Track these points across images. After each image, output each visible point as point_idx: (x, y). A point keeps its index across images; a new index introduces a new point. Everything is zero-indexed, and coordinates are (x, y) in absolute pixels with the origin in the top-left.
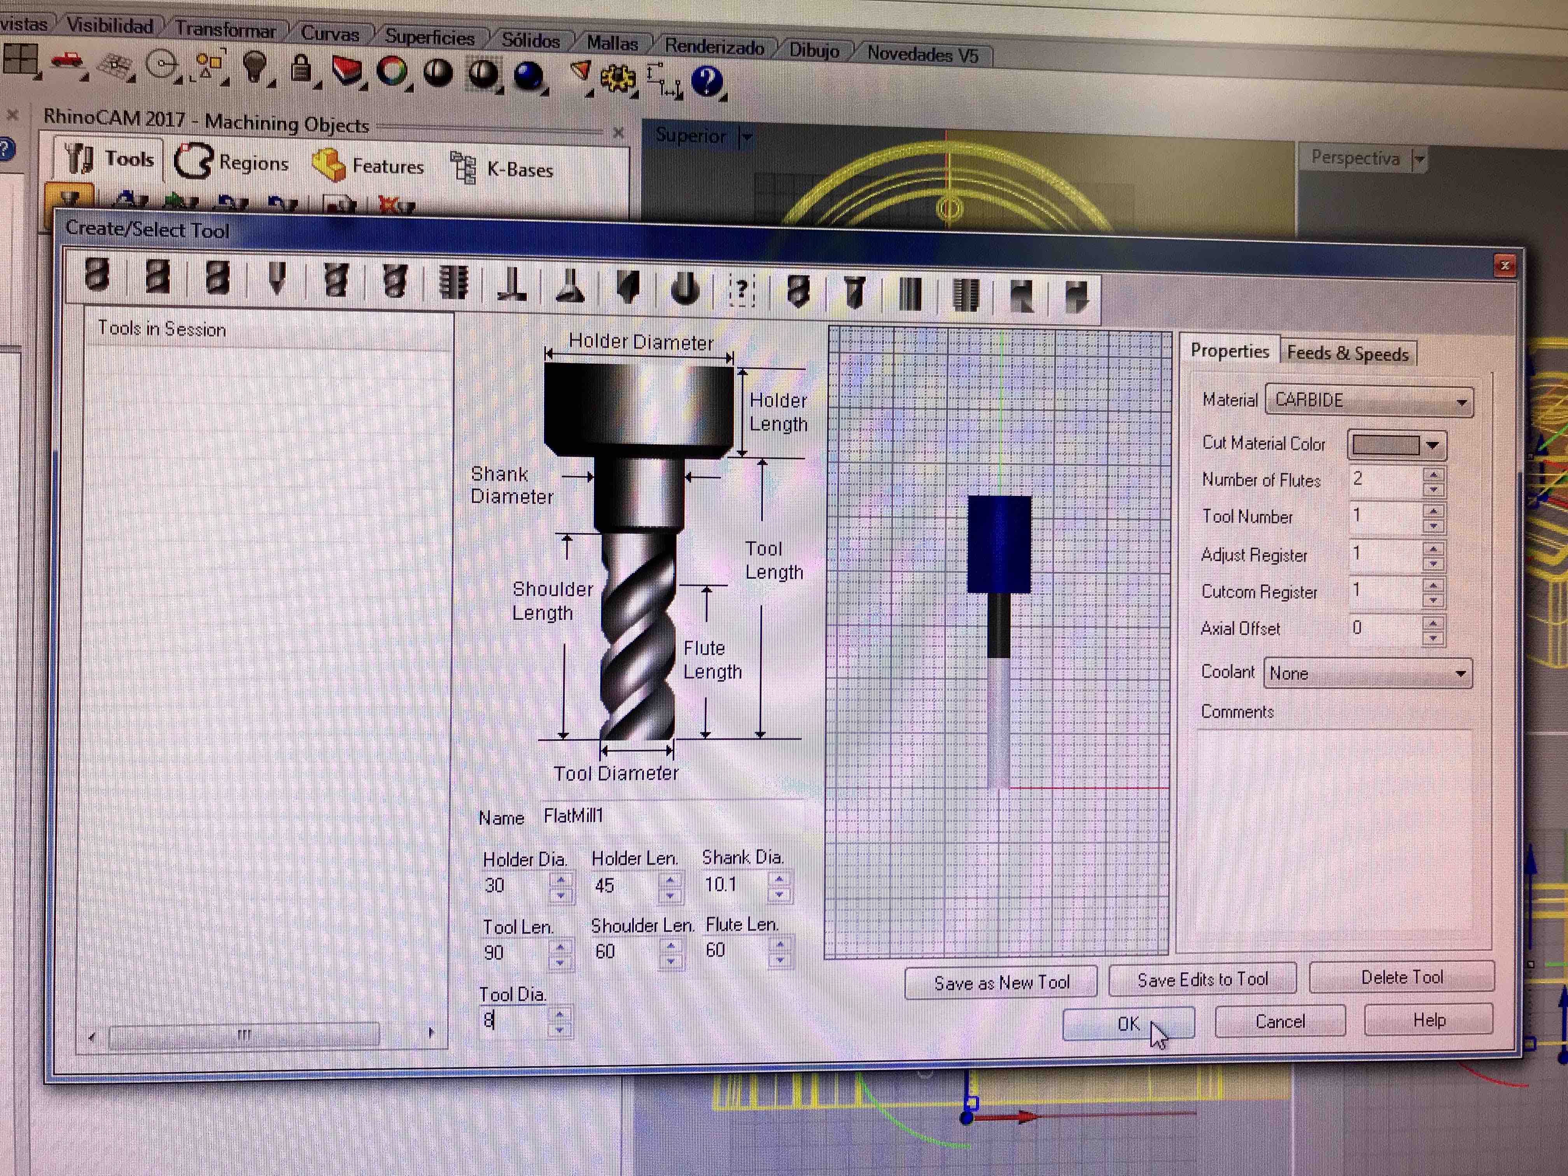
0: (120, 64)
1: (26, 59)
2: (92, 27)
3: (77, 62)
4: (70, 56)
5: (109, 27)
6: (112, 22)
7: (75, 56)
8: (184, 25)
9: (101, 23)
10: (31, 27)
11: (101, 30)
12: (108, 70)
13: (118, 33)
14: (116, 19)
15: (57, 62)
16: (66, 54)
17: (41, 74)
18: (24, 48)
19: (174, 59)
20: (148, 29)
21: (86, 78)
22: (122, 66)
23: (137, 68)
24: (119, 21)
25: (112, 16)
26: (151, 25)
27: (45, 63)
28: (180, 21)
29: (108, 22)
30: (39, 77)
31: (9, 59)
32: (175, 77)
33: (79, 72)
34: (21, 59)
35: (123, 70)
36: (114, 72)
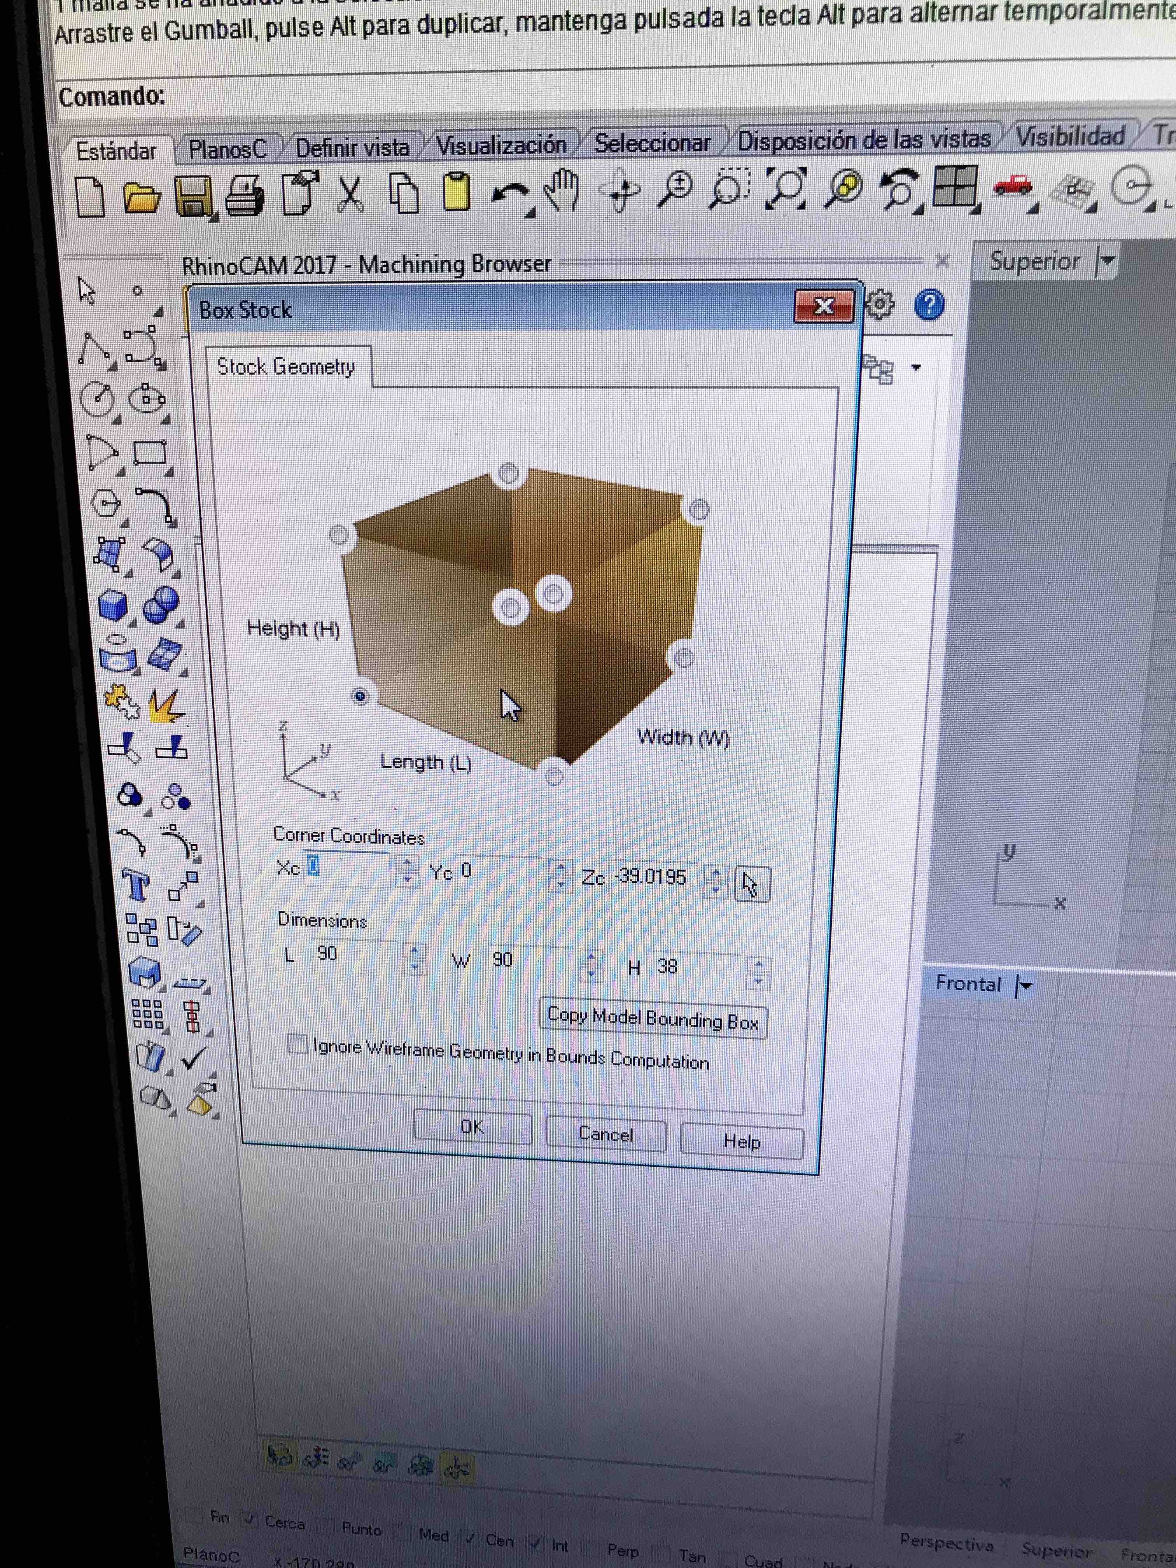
0: (1079, 187)
1: (963, 187)
2: (1048, 138)
3: (1025, 188)
4: (1017, 180)
5: (1069, 140)
6: (1073, 130)
7: (1022, 180)
8: (1165, 132)
9: (1059, 134)
10: (970, 142)
11: (1058, 144)
12: (1064, 196)
13: (1080, 146)
14: (1078, 127)
15: (1001, 189)
16: (1013, 177)
17: (980, 206)
18: (960, 171)
19: (1148, 177)
20: (1119, 139)
21: (1035, 210)
22: (1081, 191)
23: (1100, 194)
24: (1081, 131)
25: (1075, 123)
26: (1123, 132)
27: (985, 192)
28: (1161, 126)
29: (1068, 132)
30: (977, 211)
31: (941, 187)
32: (1147, 203)
33: (1027, 201)
34: (957, 187)
35: (1082, 196)
36: (1071, 199)
